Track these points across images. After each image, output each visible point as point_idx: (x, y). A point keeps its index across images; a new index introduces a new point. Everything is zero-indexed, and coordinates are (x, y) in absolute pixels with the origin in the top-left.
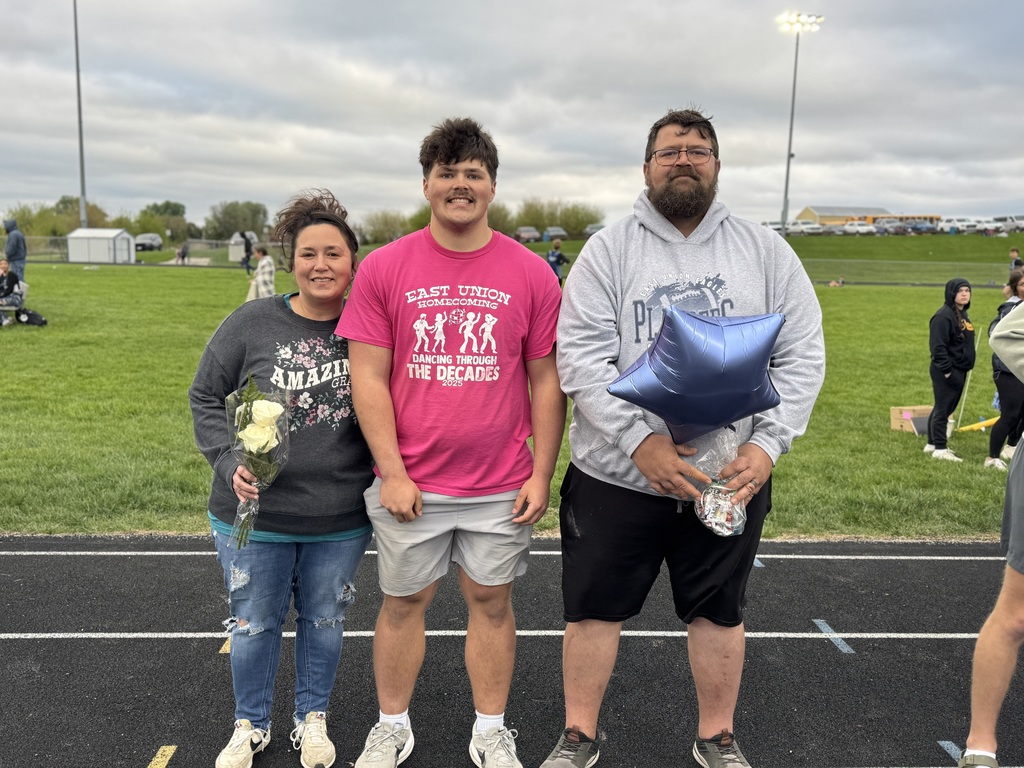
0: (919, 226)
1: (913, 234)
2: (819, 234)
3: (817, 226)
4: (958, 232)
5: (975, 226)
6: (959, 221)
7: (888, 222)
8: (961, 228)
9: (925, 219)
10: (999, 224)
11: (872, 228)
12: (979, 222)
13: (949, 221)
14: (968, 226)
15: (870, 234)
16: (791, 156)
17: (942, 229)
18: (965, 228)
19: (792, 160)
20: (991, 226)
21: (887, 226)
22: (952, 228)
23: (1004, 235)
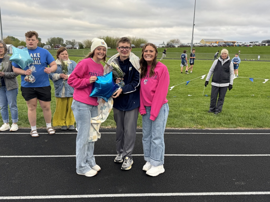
0: (229, 44)
1: (227, 46)
2: (202, 46)
3: (202, 44)
4: (240, 46)
5: (244, 44)
6: (240, 43)
7: (221, 43)
8: (240, 45)
9: (231, 42)
10: (251, 44)
11: (217, 45)
12: (245, 43)
13: (237, 43)
14: (242, 44)
15: (216, 46)
16: (194, 25)
17: (236, 45)
18: (241, 45)
19: (194, 26)
20: (248, 44)
21: (221, 44)
22: (238, 45)
23: (251, 46)
